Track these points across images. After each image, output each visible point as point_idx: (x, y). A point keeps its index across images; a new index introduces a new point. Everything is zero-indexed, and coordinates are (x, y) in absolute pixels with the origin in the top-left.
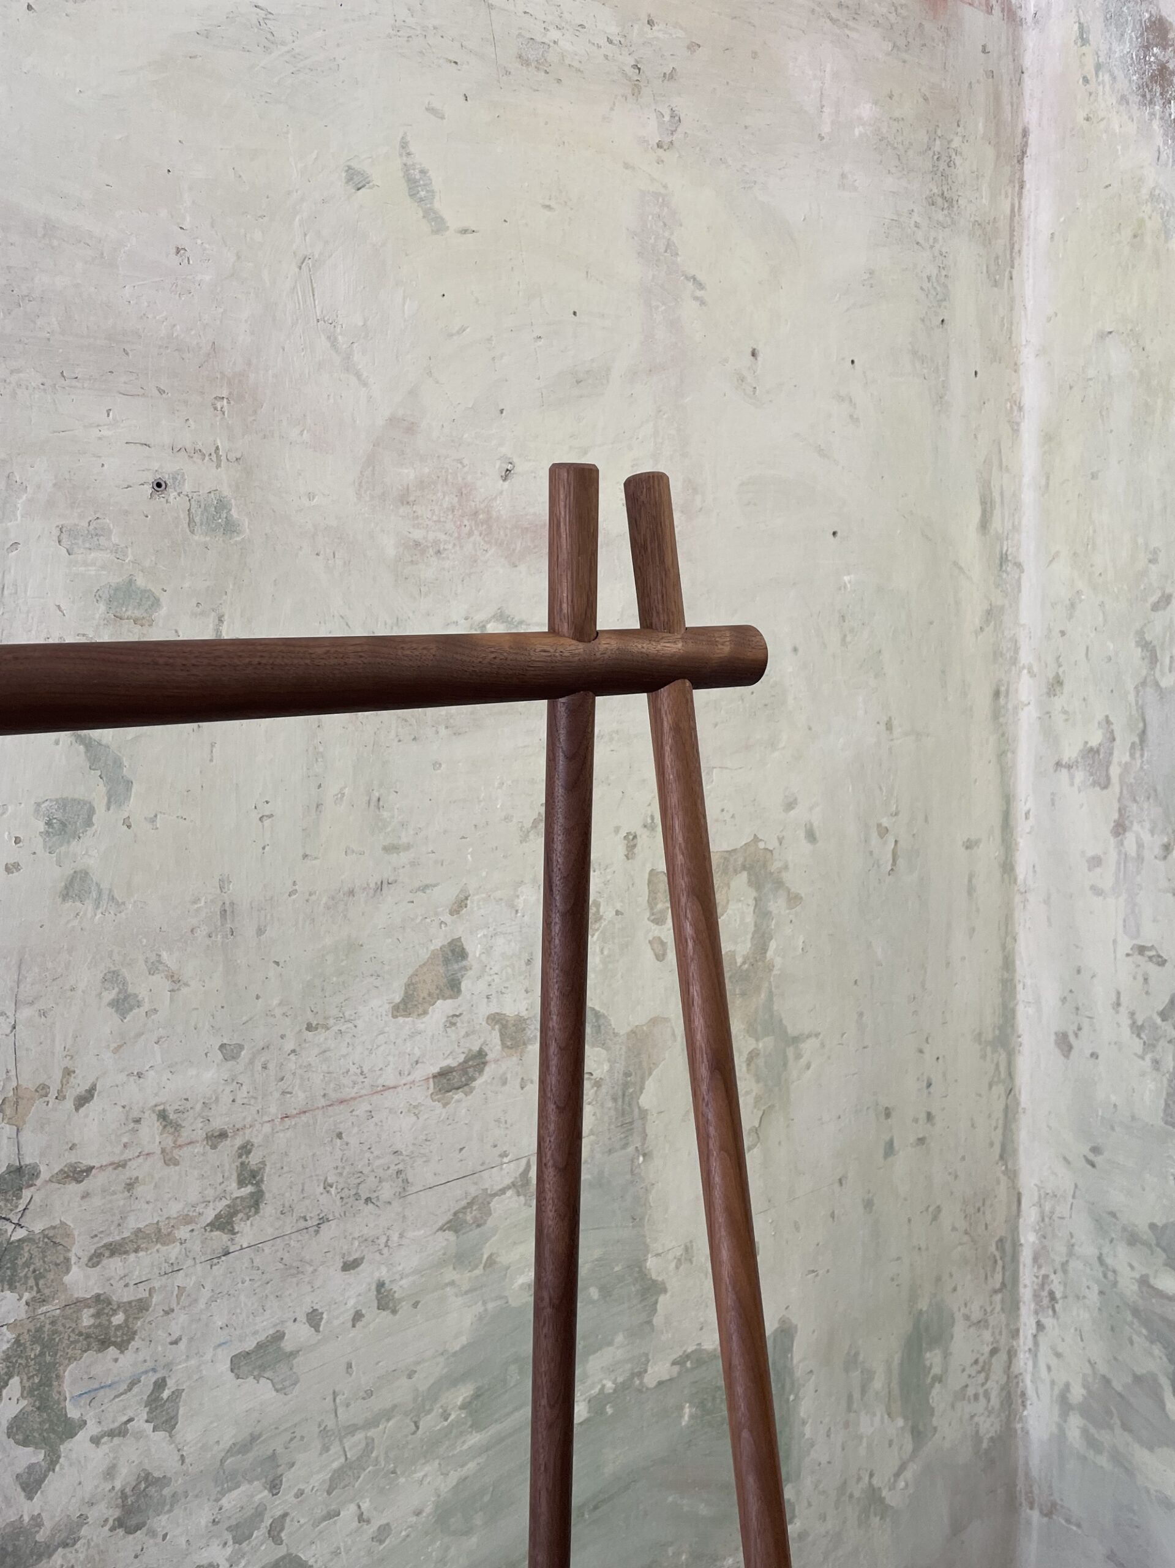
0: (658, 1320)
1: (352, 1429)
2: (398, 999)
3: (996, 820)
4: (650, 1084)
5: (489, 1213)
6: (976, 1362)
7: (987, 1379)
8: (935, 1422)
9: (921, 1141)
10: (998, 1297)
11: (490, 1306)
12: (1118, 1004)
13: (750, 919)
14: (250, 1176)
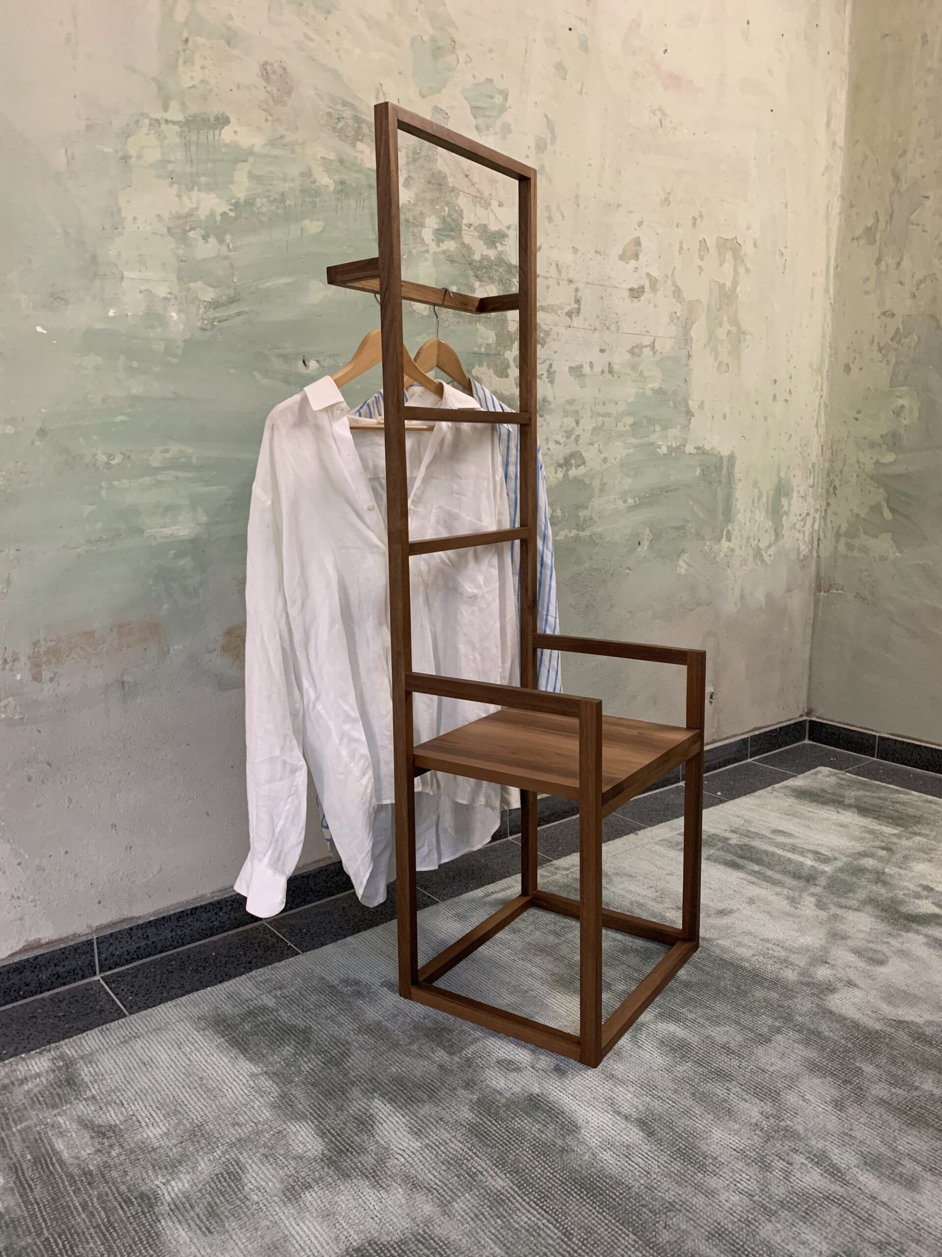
0: (691, 426)
1: (599, 414)
2: (621, 252)
3: (824, 268)
4: (694, 326)
5: (642, 353)
6: (800, 515)
7: (805, 525)
8: (784, 533)
9: (786, 401)
10: (811, 490)
11: (641, 391)
12: (873, 341)
13: (732, 272)
14: (578, 301)
